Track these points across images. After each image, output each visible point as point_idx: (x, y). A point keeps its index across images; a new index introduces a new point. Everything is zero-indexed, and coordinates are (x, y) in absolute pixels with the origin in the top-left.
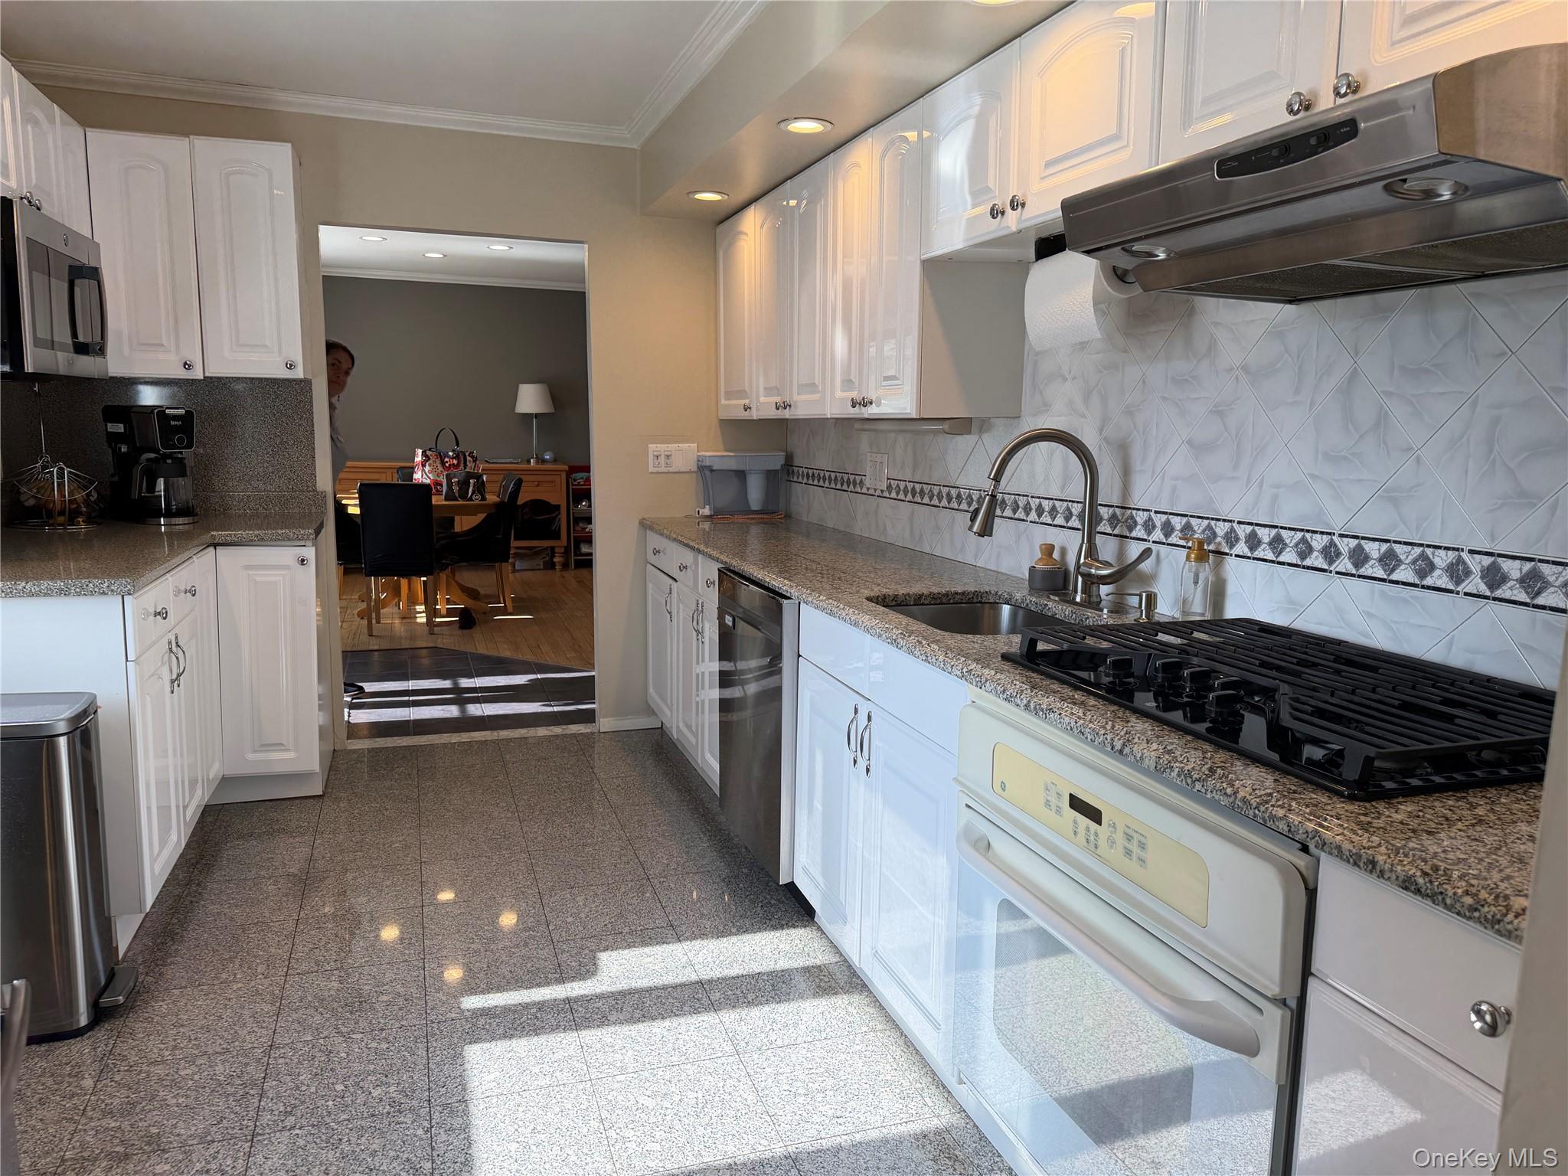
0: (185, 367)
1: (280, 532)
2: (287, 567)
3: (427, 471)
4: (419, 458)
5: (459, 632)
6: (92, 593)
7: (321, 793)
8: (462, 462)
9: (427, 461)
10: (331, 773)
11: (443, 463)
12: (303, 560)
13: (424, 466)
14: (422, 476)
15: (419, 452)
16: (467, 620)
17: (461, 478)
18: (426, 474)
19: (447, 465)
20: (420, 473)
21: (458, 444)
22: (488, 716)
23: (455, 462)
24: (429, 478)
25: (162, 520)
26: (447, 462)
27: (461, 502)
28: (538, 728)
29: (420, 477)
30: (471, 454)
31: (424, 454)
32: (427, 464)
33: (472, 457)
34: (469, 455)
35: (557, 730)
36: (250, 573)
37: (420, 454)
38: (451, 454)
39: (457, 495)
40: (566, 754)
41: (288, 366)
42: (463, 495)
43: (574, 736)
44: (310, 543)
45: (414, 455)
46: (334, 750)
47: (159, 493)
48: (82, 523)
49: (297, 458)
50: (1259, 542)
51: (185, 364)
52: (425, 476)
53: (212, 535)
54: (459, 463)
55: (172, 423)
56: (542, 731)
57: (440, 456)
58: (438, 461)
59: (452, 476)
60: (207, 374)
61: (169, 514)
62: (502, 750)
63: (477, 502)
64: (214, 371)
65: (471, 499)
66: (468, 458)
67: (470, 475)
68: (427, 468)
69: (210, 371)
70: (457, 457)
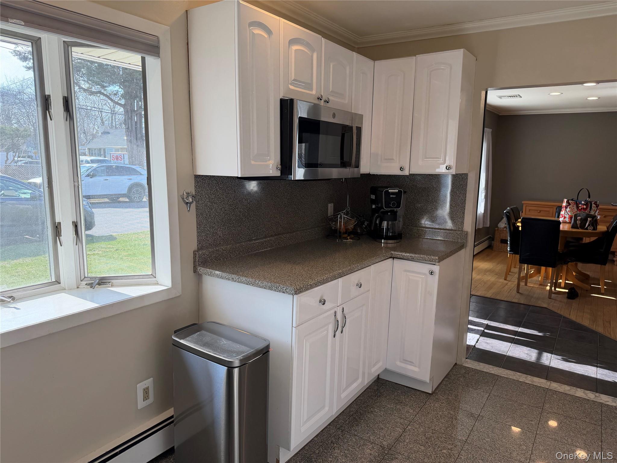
0: (401, 170)
1: (422, 256)
2: (424, 274)
3: (568, 211)
4: (564, 204)
5: (566, 300)
6: (280, 291)
7: (430, 392)
8: (589, 207)
9: (569, 206)
10: (445, 379)
11: (578, 207)
12: (432, 272)
13: (566, 207)
14: (565, 213)
15: (566, 200)
16: (573, 294)
17: (583, 217)
18: (567, 212)
19: (580, 208)
20: (564, 211)
21: (589, 197)
22: (552, 368)
23: (585, 207)
24: (568, 214)
25: (383, 240)
26: (580, 207)
27: (580, 230)
28: (579, 389)
29: (563, 214)
30: (595, 203)
31: (568, 202)
32: (568, 207)
33: (596, 204)
34: (594, 204)
35: (591, 395)
36: (407, 274)
37: (566, 202)
38: (583, 202)
39: (579, 226)
40: (587, 420)
41: (448, 168)
42: (582, 226)
43: (601, 404)
44: (437, 264)
45: (562, 202)
46: (456, 363)
47: (383, 227)
48: (349, 239)
49: (456, 213)
51: (401, 168)
52: (566, 213)
53: (392, 253)
54: (586, 208)
55: (391, 196)
56: (580, 393)
57: (577, 203)
58: (575, 206)
59: (578, 215)
60: (410, 173)
61: (387, 238)
62: (546, 398)
63: (590, 231)
64: (414, 171)
65: (587, 229)
66: (593, 205)
67: (589, 216)
68: (568, 209)
69: (412, 171)
70: (586, 204)
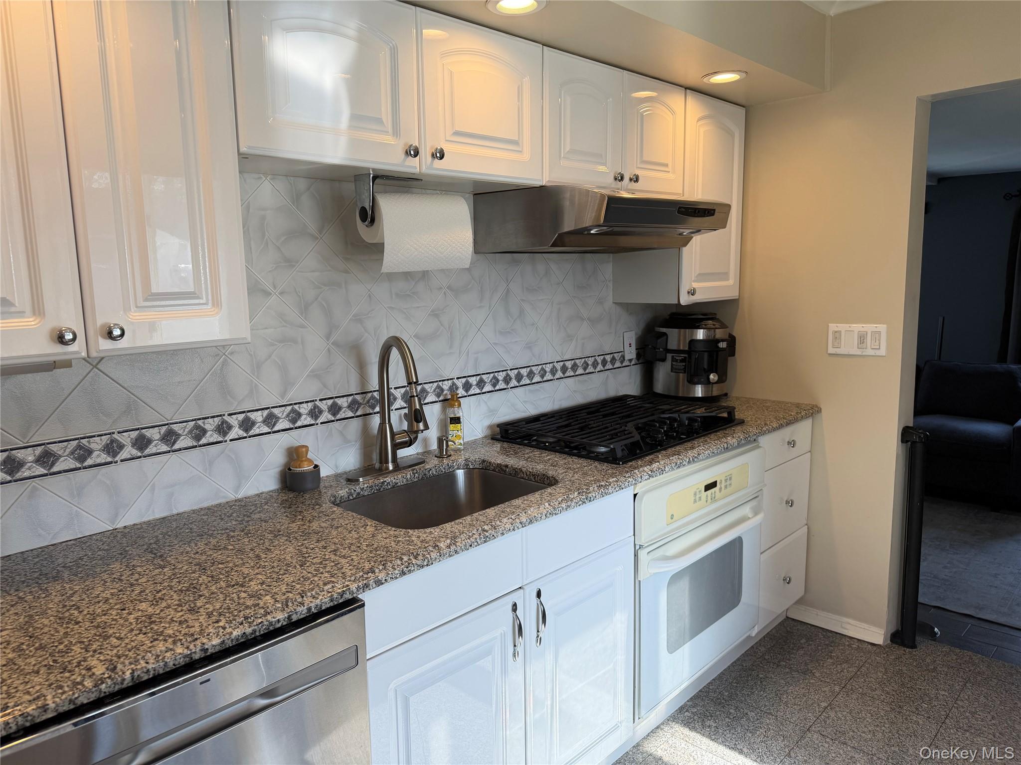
50: (471, 386)
